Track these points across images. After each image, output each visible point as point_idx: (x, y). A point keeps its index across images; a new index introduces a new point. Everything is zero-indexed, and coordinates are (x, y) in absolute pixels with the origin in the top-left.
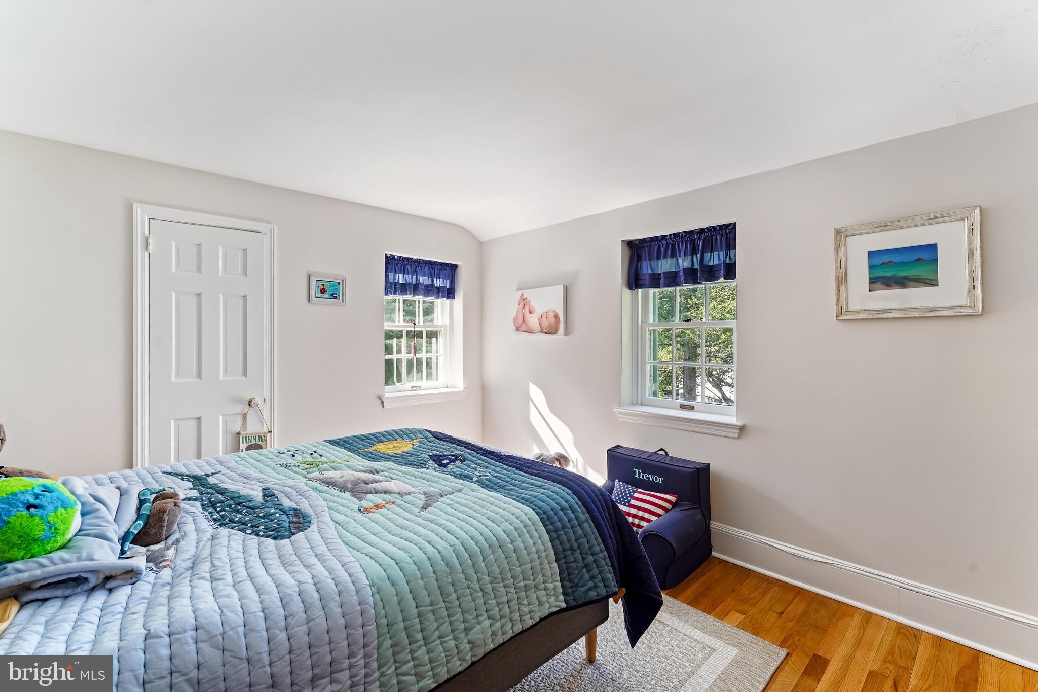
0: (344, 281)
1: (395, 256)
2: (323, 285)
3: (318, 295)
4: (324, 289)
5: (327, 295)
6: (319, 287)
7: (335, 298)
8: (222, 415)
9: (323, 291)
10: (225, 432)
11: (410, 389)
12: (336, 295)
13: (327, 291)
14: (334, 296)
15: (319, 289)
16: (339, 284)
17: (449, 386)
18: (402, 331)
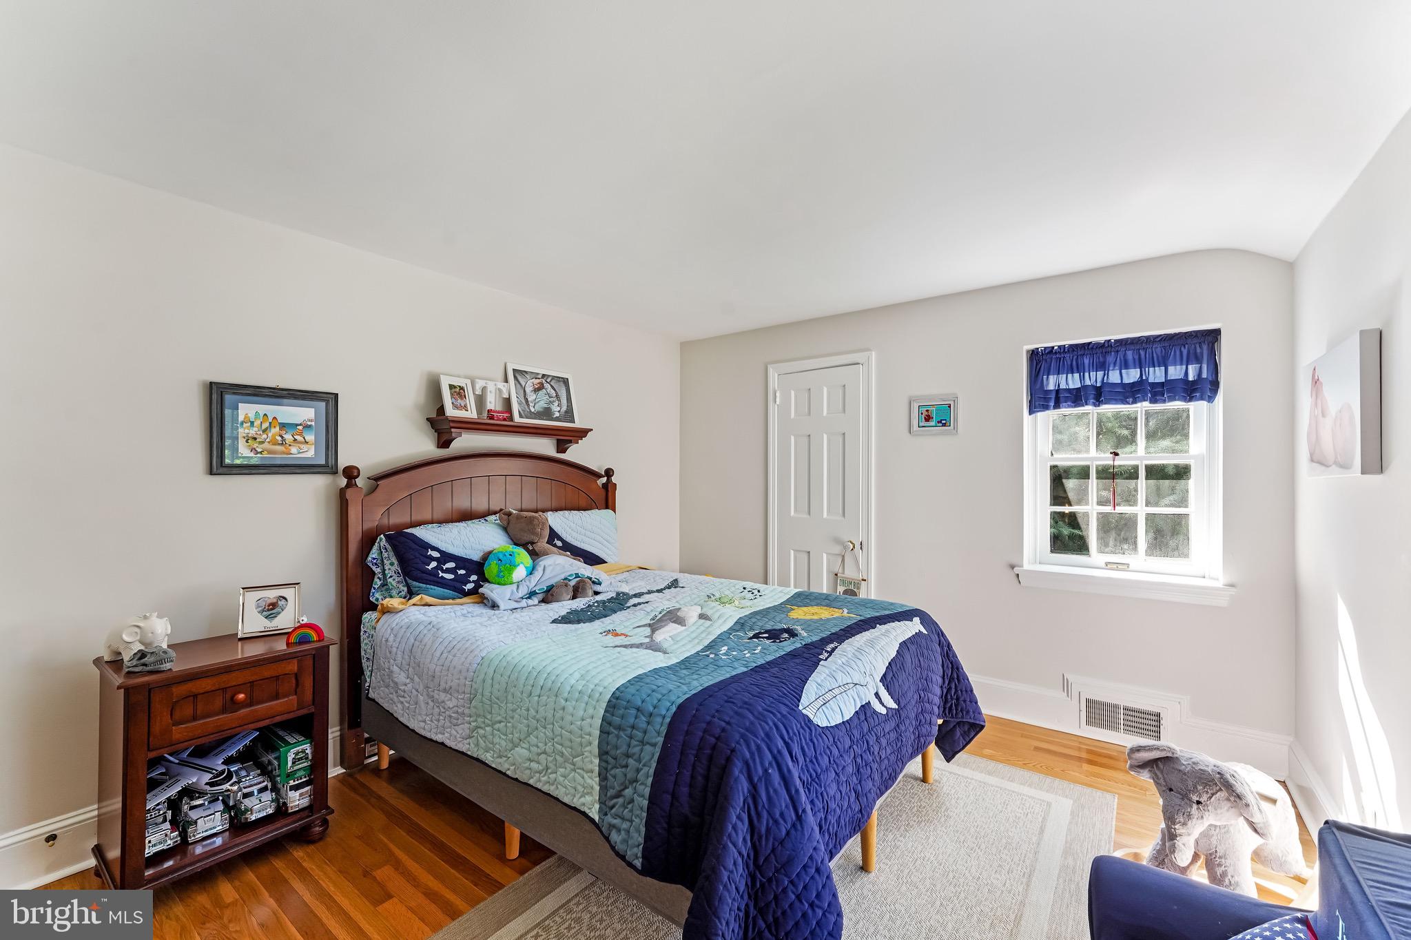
0: (956, 401)
1: (1053, 347)
2: (927, 411)
3: (921, 424)
4: (928, 416)
5: (933, 423)
6: (922, 414)
7: (944, 425)
8: (827, 554)
9: (928, 418)
10: (829, 571)
11: (1104, 566)
12: (944, 422)
13: (932, 418)
14: (943, 423)
15: (923, 416)
16: (950, 407)
17: (1207, 576)
18: (1088, 467)
